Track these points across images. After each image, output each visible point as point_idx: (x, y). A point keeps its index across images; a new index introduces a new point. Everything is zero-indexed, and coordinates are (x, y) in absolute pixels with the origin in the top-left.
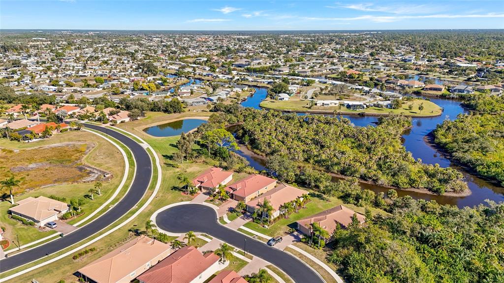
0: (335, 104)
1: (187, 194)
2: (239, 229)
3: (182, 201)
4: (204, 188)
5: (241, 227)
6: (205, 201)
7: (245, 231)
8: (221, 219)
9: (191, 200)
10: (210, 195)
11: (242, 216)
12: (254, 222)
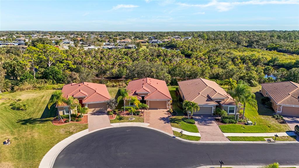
1: (65, 122)
2: (229, 138)
3: (72, 133)
4: (90, 106)
5: (226, 135)
6: (112, 122)
7: (244, 138)
8: (181, 135)
9: (86, 127)
10: (108, 114)
11: (196, 122)
12: (225, 123)
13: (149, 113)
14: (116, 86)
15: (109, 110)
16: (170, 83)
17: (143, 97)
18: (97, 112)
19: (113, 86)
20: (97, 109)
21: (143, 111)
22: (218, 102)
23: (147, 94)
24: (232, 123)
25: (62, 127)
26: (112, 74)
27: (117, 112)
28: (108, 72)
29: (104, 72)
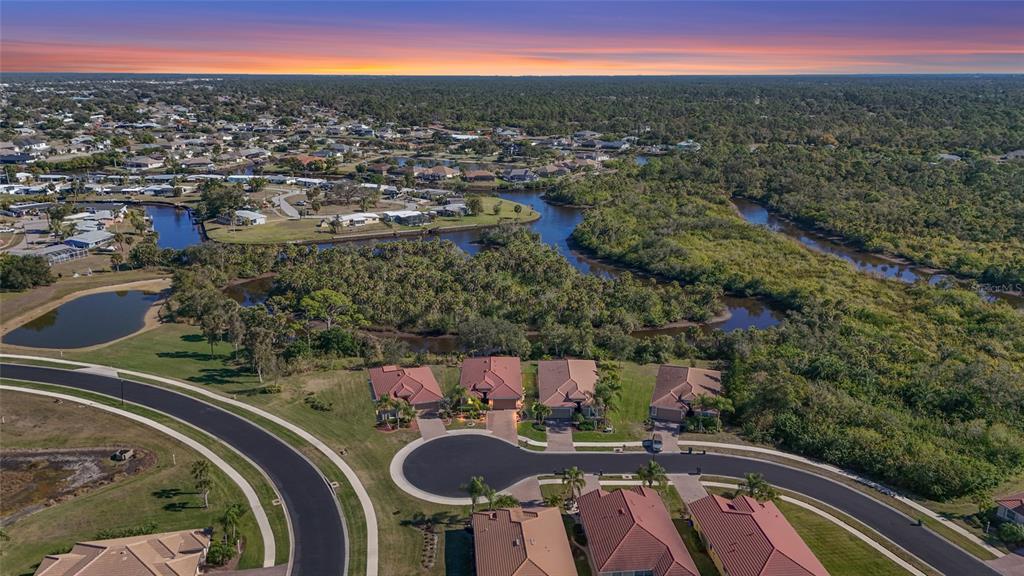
0: (374, 219)
1: (393, 428)
2: (577, 448)
3: (406, 443)
4: (418, 407)
5: (575, 444)
6: (448, 428)
7: (592, 448)
8: (526, 445)
9: (418, 435)
10: (441, 416)
11: (548, 429)
12: (581, 430)
13: (494, 415)
14: (442, 362)
15: (441, 411)
16: (530, 356)
17: (485, 394)
18: (426, 414)
19: (438, 363)
20: (426, 410)
21: (485, 412)
22: (578, 403)
23: (489, 390)
24: (589, 430)
25: (388, 435)
26: (427, 324)
27: (452, 414)
28: (420, 322)
29: (412, 321)
